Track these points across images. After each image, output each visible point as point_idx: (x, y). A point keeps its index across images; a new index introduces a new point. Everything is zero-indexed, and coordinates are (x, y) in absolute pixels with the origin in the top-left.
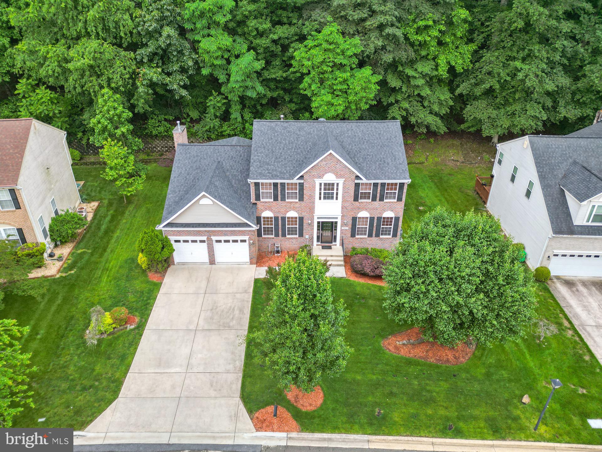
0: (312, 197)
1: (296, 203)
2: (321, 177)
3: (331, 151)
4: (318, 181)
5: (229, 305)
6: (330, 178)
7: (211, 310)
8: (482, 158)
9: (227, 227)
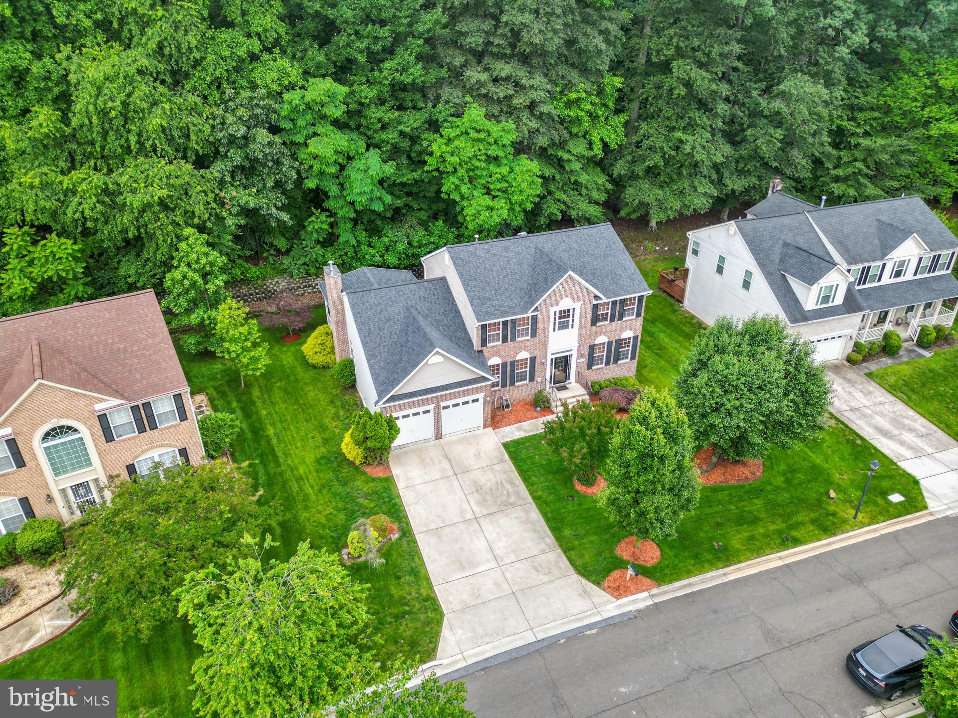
0: (546, 330)
1: (528, 340)
2: (556, 304)
3: (571, 273)
4: (553, 310)
5: (494, 480)
6: (566, 303)
7: (477, 491)
8: (645, 248)
9: (461, 387)
